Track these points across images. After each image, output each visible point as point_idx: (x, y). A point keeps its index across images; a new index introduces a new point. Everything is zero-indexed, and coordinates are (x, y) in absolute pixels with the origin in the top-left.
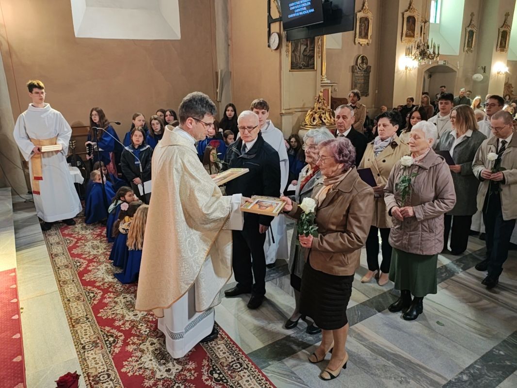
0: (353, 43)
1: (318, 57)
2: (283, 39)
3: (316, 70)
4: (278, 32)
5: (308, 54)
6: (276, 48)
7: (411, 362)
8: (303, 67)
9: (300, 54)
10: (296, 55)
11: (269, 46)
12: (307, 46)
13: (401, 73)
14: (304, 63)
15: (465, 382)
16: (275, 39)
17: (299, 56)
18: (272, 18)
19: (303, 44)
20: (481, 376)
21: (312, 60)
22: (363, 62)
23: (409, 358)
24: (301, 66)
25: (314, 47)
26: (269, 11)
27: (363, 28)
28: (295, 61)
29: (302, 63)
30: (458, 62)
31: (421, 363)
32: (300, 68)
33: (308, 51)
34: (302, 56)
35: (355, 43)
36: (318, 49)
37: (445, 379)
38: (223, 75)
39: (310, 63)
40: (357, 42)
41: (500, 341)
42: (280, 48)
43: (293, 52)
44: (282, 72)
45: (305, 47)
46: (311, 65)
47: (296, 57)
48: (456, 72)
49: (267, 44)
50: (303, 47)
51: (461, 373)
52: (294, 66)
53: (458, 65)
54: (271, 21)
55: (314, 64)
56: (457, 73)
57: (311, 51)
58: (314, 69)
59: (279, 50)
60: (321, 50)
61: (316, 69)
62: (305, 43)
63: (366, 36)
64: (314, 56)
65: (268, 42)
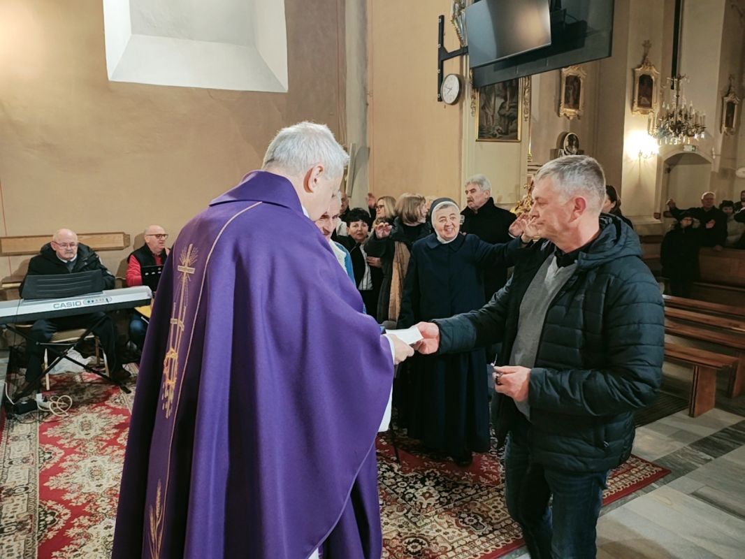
0: (556, 114)
1: (524, 119)
2: (466, 86)
3: (520, 142)
4: (459, 73)
5: (508, 113)
6: (453, 100)
8: (498, 136)
9: (494, 112)
10: (486, 113)
11: (440, 99)
12: (506, 99)
13: (632, 161)
14: (501, 128)
16: (452, 87)
17: (493, 116)
18: (446, 52)
19: (498, 95)
21: (514, 125)
22: (571, 144)
24: (496, 132)
25: (517, 102)
26: (441, 41)
27: (571, 92)
28: (485, 124)
29: (497, 127)
30: (713, 149)
32: (494, 136)
33: (507, 107)
34: (497, 116)
35: (559, 115)
36: (524, 106)
38: (356, 154)
39: (511, 128)
40: (562, 114)
42: (460, 100)
43: (483, 108)
44: (463, 141)
45: (503, 101)
46: (512, 132)
47: (487, 119)
48: (710, 163)
49: (437, 96)
50: (499, 102)
52: (484, 134)
53: (714, 153)
54: (444, 55)
55: (517, 131)
56: (713, 164)
57: (512, 109)
58: (517, 139)
59: (458, 105)
60: (528, 107)
61: (519, 138)
62: (503, 94)
63: (575, 105)
64: (517, 118)
65: (439, 92)
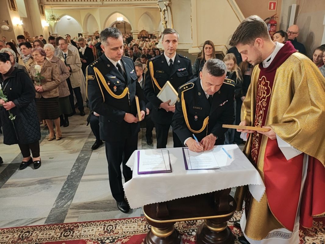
7: (47, 179)
15: (75, 172)
20: (79, 167)
23: (45, 178)
31: (52, 177)
37: (66, 176)
41: (80, 152)
51: (71, 170)
